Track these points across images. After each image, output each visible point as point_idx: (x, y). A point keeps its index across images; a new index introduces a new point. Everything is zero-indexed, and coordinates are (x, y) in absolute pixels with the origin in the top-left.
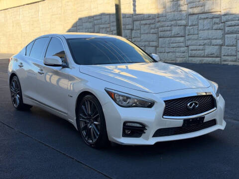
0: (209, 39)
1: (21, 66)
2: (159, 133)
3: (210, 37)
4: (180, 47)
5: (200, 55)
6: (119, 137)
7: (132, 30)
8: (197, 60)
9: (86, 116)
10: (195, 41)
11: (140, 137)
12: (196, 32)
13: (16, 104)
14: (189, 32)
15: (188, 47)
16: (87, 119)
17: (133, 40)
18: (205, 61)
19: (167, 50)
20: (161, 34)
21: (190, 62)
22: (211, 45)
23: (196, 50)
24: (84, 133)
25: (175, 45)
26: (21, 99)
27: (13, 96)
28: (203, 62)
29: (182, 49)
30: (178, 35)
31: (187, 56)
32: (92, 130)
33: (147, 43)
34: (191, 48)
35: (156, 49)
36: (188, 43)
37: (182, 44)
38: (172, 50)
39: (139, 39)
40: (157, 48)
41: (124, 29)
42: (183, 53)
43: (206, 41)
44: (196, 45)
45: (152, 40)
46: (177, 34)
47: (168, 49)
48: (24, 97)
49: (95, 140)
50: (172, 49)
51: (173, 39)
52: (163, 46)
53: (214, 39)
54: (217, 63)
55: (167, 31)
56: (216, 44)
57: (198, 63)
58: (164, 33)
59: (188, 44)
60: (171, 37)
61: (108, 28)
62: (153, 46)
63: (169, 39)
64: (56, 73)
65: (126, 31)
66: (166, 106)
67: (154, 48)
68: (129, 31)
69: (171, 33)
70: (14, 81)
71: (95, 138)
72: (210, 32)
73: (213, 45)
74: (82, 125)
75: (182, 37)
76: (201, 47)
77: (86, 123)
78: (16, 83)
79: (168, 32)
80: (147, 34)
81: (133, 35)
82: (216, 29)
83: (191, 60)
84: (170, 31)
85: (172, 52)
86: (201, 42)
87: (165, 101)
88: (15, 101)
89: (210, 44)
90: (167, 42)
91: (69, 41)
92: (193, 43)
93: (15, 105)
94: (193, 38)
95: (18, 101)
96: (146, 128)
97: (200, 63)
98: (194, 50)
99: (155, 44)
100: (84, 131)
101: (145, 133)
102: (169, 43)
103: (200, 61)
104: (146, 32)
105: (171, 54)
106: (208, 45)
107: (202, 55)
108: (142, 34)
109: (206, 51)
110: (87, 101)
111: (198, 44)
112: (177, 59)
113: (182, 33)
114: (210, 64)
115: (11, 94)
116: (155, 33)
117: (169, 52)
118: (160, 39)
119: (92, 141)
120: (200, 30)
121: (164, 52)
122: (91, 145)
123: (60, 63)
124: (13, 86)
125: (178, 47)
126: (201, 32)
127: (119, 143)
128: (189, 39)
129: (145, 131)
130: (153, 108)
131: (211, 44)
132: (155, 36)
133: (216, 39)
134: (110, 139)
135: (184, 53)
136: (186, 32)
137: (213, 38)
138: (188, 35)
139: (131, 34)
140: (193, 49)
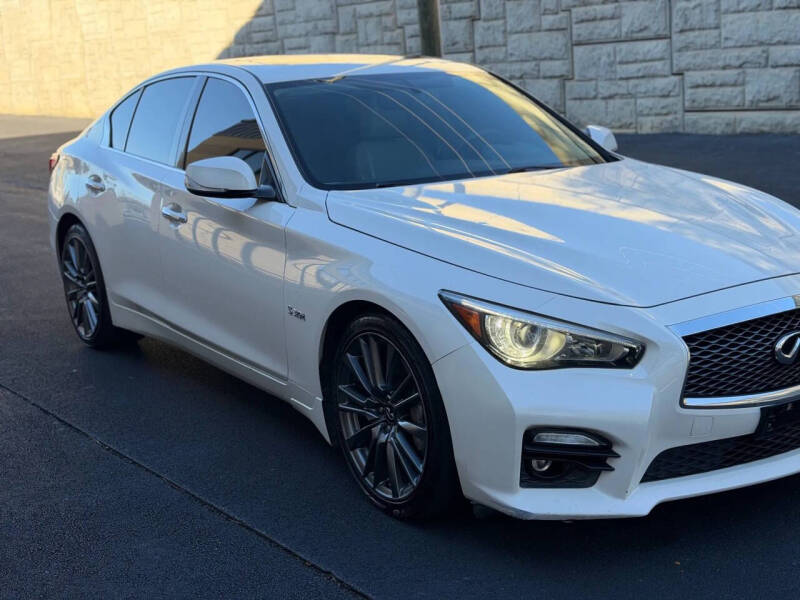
0: (761, 44)
1: (95, 190)
2: (666, 465)
3: (764, 36)
4: (654, 76)
5: (727, 103)
6: (509, 489)
7: (473, 19)
8: (714, 123)
9: (364, 394)
10: (709, 53)
11: (592, 483)
12: (711, 20)
13: (87, 327)
14: (686, 22)
15: (680, 74)
16: (369, 405)
17: (480, 55)
18: (743, 125)
19: (605, 88)
20: (579, 31)
21: (688, 130)
22: (766, 66)
23: (712, 85)
24: (360, 458)
25: (632, 69)
26: (103, 309)
27: (72, 297)
28: (738, 130)
29: (660, 83)
30: (645, 34)
31: (679, 107)
32: (389, 448)
33: (528, 67)
34: (693, 77)
35: (563, 87)
36: (683, 60)
37: (659, 65)
38: (624, 87)
39: (500, 53)
40: (568, 84)
41: (445, 19)
42: (664, 96)
43: (747, 53)
44: (710, 68)
45: (546, 54)
46: (641, 31)
47: (607, 84)
48: (113, 304)
49: (404, 493)
50: (623, 83)
51: (624, 46)
52: (591, 74)
53: (779, 43)
54: (789, 130)
55: (602, 19)
56: (785, 61)
57: (718, 132)
58: (591, 25)
59: (683, 65)
60: (618, 41)
61: (388, 14)
62: (552, 77)
63: (609, 48)
64: (235, 222)
65: (453, 24)
66: (693, 359)
67: (555, 83)
68: (464, 23)
69: (620, 26)
70: (72, 243)
71: (405, 481)
72: (764, 16)
73: (775, 66)
74: (351, 430)
75: (658, 38)
76: (731, 74)
77: (363, 420)
78: (81, 249)
79: (607, 25)
80: (530, 31)
81: (477, 37)
82: (785, 8)
83: (695, 123)
84: (612, 18)
85: (622, 96)
86: (731, 56)
87: (688, 339)
88: (80, 314)
89: (763, 61)
90: (604, 59)
91: (276, 93)
92: (699, 60)
93: (82, 330)
94: (699, 41)
95: (93, 318)
96: (616, 449)
97: (729, 130)
98: (705, 86)
99: (558, 67)
100: (358, 451)
101: (612, 469)
102: (611, 64)
103: (728, 124)
104: (526, 25)
105: (618, 102)
106: (759, 66)
107: (736, 102)
108: (512, 33)
109: (748, 88)
110: (366, 338)
111: (721, 63)
112: (640, 119)
113: (658, 26)
114: (762, 134)
115: (67, 288)
116: (558, 30)
117: (611, 97)
118: (579, 51)
119: (395, 494)
120: (727, 12)
121: (595, 98)
122: (388, 508)
123: (249, 182)
124: (69, 258)
125: (643, 77)
126: (730, 17)
127: (509, 512)
128: (687, 48)
129: (611, 462)
130: (638, 368)
131: (766, 63)
132: (560, 39)
133: (786, 43)
134: (467, 492)
135: (667, 96)
136: (675, 20)
137: (776, 40)
138: (682, 31)
139: (472, 34)
140: (700, 82)
